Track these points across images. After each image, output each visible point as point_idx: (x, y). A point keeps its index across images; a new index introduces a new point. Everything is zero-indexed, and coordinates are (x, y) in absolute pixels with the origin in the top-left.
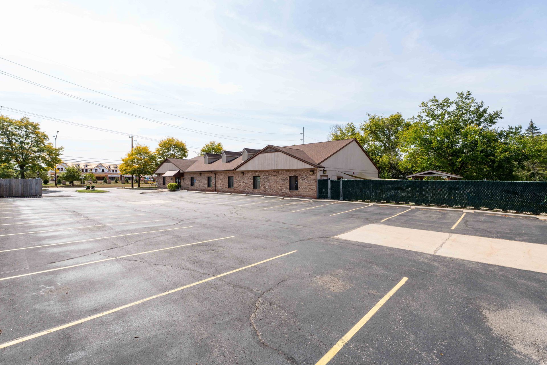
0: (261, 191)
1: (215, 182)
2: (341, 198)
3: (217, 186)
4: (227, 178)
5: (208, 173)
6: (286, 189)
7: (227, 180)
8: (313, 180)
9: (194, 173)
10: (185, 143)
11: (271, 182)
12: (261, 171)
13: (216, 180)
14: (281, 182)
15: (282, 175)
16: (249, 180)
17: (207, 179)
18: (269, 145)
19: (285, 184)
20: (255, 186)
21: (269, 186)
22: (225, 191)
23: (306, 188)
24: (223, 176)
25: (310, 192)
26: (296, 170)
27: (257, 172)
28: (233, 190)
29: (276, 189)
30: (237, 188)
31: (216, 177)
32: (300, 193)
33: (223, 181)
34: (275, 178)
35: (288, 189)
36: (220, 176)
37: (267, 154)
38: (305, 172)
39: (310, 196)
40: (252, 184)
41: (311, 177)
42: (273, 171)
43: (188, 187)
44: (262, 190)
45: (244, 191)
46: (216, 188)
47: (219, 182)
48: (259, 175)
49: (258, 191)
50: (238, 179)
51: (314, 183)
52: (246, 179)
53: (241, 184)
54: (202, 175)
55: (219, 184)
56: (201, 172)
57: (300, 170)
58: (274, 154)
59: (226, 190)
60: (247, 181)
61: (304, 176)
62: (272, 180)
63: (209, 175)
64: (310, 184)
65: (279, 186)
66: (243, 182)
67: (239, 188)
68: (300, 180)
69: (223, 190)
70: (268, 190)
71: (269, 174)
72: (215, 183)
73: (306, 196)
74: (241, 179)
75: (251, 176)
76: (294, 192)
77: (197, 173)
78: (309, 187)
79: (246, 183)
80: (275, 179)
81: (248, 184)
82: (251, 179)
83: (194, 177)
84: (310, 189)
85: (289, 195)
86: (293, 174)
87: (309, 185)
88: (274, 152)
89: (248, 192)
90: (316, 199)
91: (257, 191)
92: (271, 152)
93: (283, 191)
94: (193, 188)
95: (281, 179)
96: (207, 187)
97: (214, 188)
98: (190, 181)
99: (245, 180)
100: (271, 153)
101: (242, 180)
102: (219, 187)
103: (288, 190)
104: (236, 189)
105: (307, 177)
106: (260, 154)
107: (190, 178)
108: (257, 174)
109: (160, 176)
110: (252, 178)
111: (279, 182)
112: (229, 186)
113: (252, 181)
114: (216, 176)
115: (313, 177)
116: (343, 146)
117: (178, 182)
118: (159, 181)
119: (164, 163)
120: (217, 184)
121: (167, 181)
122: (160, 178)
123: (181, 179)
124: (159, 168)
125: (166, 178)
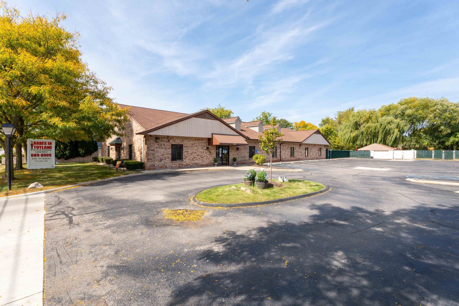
1: (280, 152)
3: (282, 156)
4: (290, 148)
6: (318, 155)
7: (290, 150)
11: (313, 152)
13: (281, 150)
14: (316, 152)
22: (288, 160)
24: (286, 147)
28: (294, 159)
30: (296, 156)
31: (281, 148)
32: (322, 157)
33: (287, 151)
36: (284, 147)
43: (245, 160)
44: (309, 156)
46: (281, 158)
47: (283, 152)
50: (297, 150)
51: (325, 152)
52: (302, 150)
55: (283, 154)
59: (289, 159)
66: (300, 152)
67: (298, 157)
69: (287, 159)
70: (312, 157)
71: (312, 147)
72: (280, 154)
73: (324, 158)
74: (299, 150)
75: (304, 147)
79: (302, 153)
82: (304, 150)
83: (254, 147)
85: (319, 158)
86: (320, 147)
88: (319, 134)
89: (303, 159)
91: (307, 158)
94: (252, 160)
95: (316, 150)
97: (279, 158)
98: (248, 152)
102: (284, 157)
107: (248, 148)
109: (157, 141)
114: (281, 146)
115: (325, 149)
117: (222, 154)
118: (152, 152)
119: (194, 118)
120: (282, 154)
121: (190, 152)
122: (156, 145)
123: (230, 149)
124: (172, 126)
125: (186, 147)
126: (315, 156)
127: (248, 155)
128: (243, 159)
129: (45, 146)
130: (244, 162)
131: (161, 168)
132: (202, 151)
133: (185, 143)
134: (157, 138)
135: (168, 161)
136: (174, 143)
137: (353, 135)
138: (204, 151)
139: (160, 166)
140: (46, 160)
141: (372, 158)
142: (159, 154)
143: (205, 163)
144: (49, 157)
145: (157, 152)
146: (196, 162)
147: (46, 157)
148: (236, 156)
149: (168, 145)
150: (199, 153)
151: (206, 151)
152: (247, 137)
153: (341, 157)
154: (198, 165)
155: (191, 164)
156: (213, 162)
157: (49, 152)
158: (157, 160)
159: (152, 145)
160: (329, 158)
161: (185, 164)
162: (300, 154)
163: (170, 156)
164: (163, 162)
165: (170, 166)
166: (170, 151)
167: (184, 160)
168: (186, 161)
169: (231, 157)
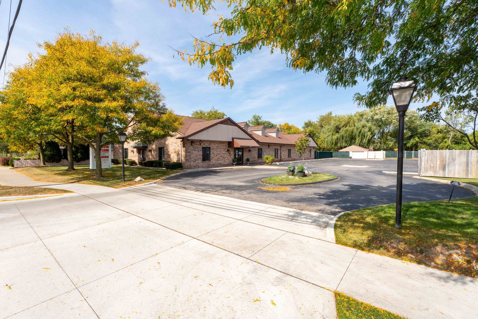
1: (281, 153)
4: (288, 150)
5: (275, 145)
7: (288, 152)
14: (307, 153)
17: (274, 151)
24: (285, 149)
28: (290, 159)
30: (292, 157)
31: (281, 149)
33: (286, 152)
36: (283, 149)
45: (296, 159)
47: (283, 153)
49: (301, 158)
54: (270, 147)
55: (283, 155)
56: (270, 144)
59: (287, 159)
63: (276, 147)
66: (295, 153)
67: (294, 157)
69: (285, 159)
72: (281, 155)
74: (294, 151)
77: (264, 145)
79: (297, 154)
83: (262, 149)
94: (260, 161)
95: (307, 151)
97: (280, 158)
98: (257, 153)
102: (283, 158)
107: (257, 150)
109: (192, 145)
117: (238, 155)
118: (189, 154)
119: (219, 124)
121: (215, 154)
122: (191, 148)
123: (244, 151)
124: (204, 131)
125: (213, 149)
126: (306, 157)
127: (257, 156)
128: (254, 159)
129: (104, 149)
130: (254, 162)
131: (195, 167)
132: (224, 152)
133: (212, 146)
134: (192, 142)
135: (200, 161)
136: (204, 146)
137: (335, 137)
138: (226, 153)
139: (194, 166)
140: (105, 161)
141: (351, 158)
142: (194, 156)
143: (226, 163)
144: (107, 159)
145: (192, 154)
146: (219, 162)
147: (105, 159)
148: (249, 157)
149: (200, 148)
150: (222, 155)
151: (227, 153)
152: (258, 140)
153: (326, 158)
154: (221, 165)
155: (216, 164)
156: (232, 162)
157: (107, 155)
158: (192, 161)
159: (189, 147)
160: (317, 159)
161: (212, 164)
162: (295, 155)
163: (201, 157)
164: (196, 162)
165: (201, 166)
166: (201, 153)
167: (211, 160)
168: (213, 161)
169: (245, 158)
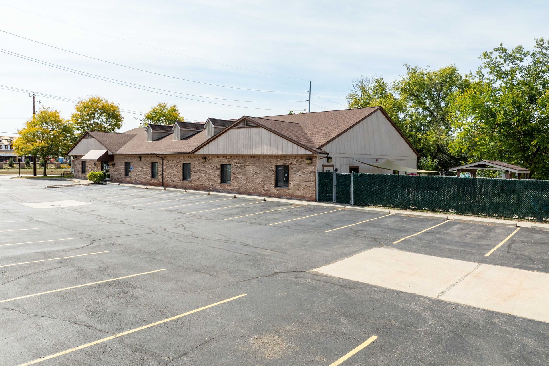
0: (232, 188)
1: (163, 171)
2: (352, 201)
3: (165, 177)
4: (181, 165)
5: (152, 157)
6: (270, 185)
7: (181, 168)
8: (311, 172)
9: (129, 155)
10: (118, 105)
11: (248, 174)
12: (232, 157)
13: (164, 168)
14: (263, 175)
15: (265, 164)
16: (215, 170)
17: (150, 166)
18: (244, 116)
19: (268, 178)
20: (224, 178)
21: (244, 179)
22: (177, 185)
23: (299, 185)
24: (174, 162)
25: (306, 191)
26: (285, 157)
27: (226, 157)
28: (189, 185)
29: (254, 185)
30: (196, 181)
31: (165, 164)
32: (291, 192)
33: (175, 170)
34: (254, 167)
35: (274, 185)
36: (170, 162)
37: (241, 129)
38: (299, 159)
39: (306, 197)
40: (218, 175)
41: (307, 168)
42: (251, 157)
43: (121, 178)
44: (234, 185)
45: (206, 187)
46: (164, 181)
47: (167, 171)
48: (230, 163)
49: (229, 188)
50: (198, 168)
51: (312, 177)
52: (209, 167)
53: (203, 175)
54: (143, 159)
55: (168, 174)
56: (141, 155)
57: (291, 156)
58: (252, 130)
59: (179, 184)
60: (211, 171)
61: (297, 166)
62: (250, 170)
63: (153, 160)
64: (306, 178)
65: (260, 180)
66: (205, 173)
67: (199, 182)
68: (291, 172)
69: (175, 184)
70: (244, 186)
71: (245, 162)
72: (163, 173)
73: (301, 196)
74: (201, 168)
75: (217, 163)
76: (282, 191)
77: (134, 156)
78: (304, 183)
79: (210, 175)
80: (253, 170)
81: (213, 175)
82: (217, 168)
83: (130, 162)
84: (306, 185)
85: (274, 194)
86: (280, 163)
87: (304, 179)
88: (253, 127)
89: (213, 189)
90: (315, 201)
91: (227, 187)
92: (247, 126)
93: (266, 187)
94: (128, 179)
95: (263, 170)
96: (150, 178)
97: (161, 180)
98: (124, 168)
99: (209, 170)
100: (248, 129)
101: (203, 169)
102: (169, 179)
103: (273, 187)
104: (195, 183)
105: (301, 168)
106: (231, 130)
107: (124, 164)
108: (226, 161)
109: (77, 159)
110: (219, 167)
111: (260, 174)
112: (184, 178)
113: (219, 171)
114: (164, 161)
115: (311, 168)
116: (361, 119)
117: (106, 169)
120: (165, 174)
121: (88, 167)
122: (77, 162)
123: (109, 164)
126: (257, 187)
127: (123, 172)
128: (119, 177)
130: (120, 180)
142: (78, 168)
149: (80, 161)
150: (93, 168)
151: (96, 167)
161: (87, 176)
162: (204, 177)
163: (81, 170)
164: (79, 173)
165: (81, 177)
166: (81, 166)
